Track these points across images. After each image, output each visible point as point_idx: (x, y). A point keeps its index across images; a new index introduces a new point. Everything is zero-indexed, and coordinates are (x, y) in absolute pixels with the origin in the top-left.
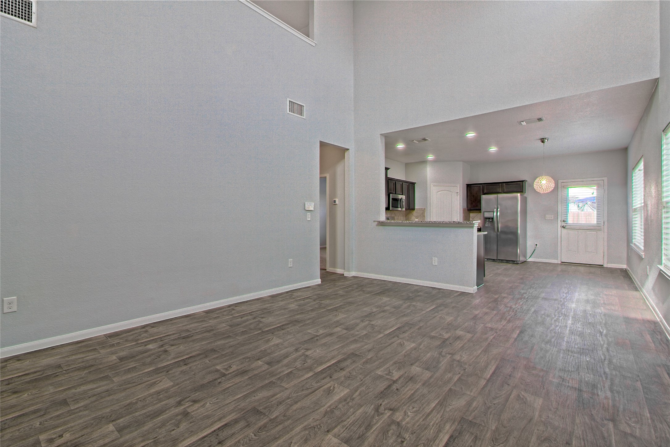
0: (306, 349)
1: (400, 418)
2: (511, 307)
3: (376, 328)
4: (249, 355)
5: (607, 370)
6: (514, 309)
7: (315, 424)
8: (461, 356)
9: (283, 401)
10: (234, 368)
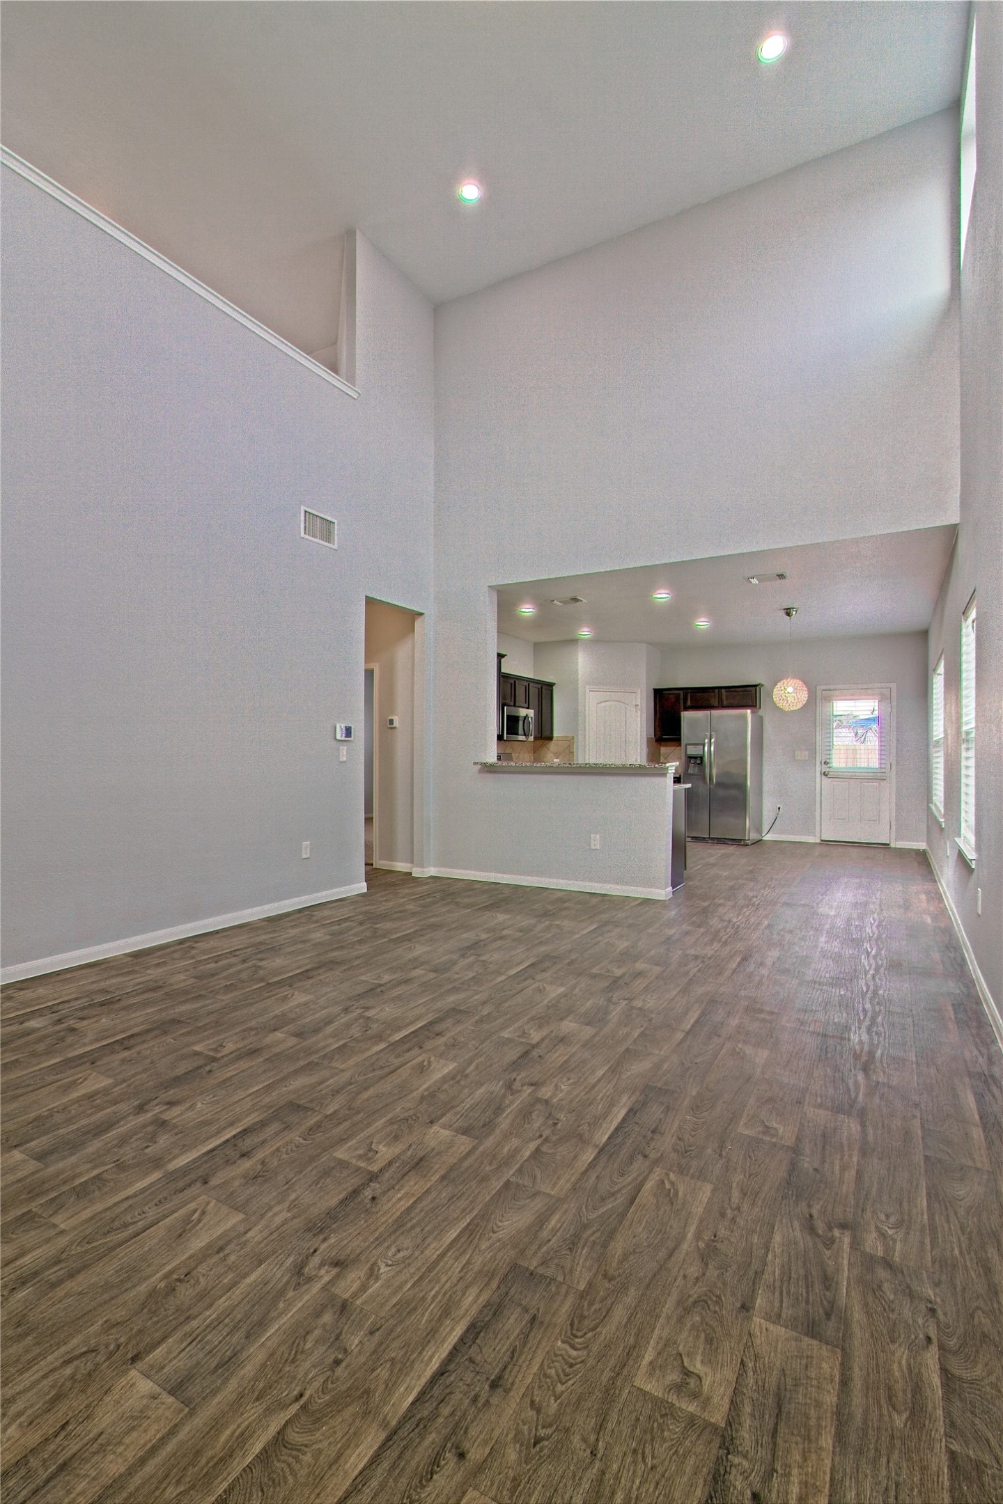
0: (364, 1008)
1: (549, 1094)
2: (730, 921)
3: (491, 966)
4: (253, 1023)
5: (868, 1006)
6: (735, 923)
7: (407, 1115)
8: (644, 1001)
9: (342, 1088)
10: (230, 1047)
